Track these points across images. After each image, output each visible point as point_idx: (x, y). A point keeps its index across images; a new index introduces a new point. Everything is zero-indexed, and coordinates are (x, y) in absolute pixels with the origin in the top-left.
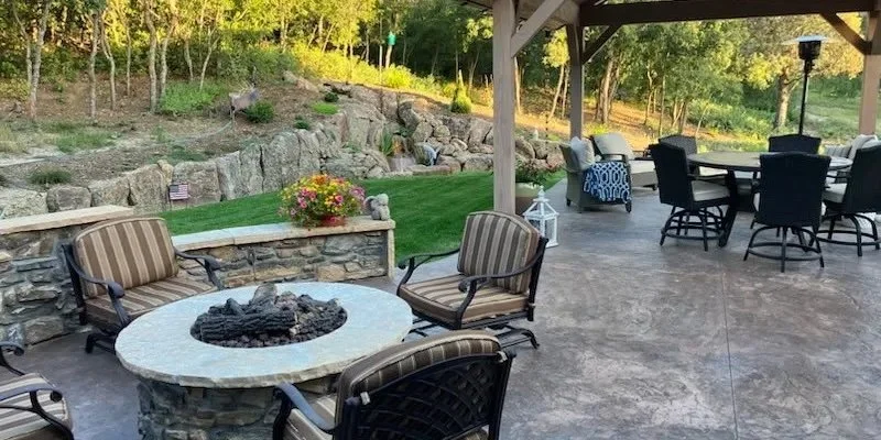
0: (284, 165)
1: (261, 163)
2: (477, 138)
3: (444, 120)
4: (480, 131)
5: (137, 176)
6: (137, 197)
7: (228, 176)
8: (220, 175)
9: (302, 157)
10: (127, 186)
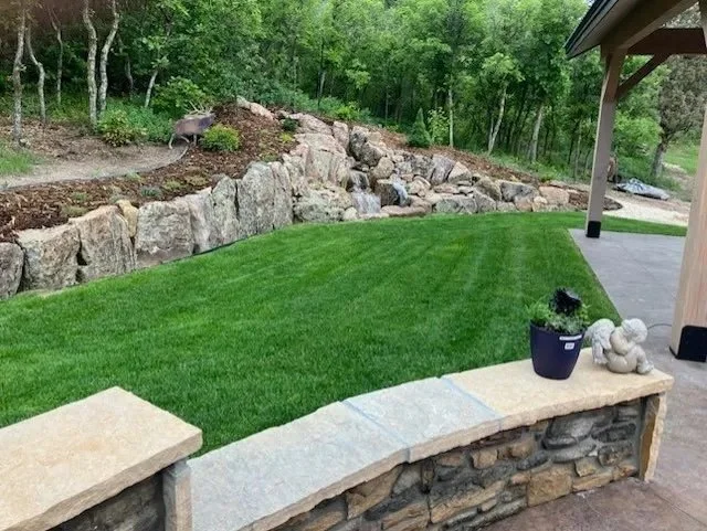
0: (259, 205)
1: (236, 204)
2: (439, 176)
3: (405, 156)
4: (443, 170)
5: (90, 224)
6: (90, 253)
7: (202, 219)
8: (193, 219)
9: (277, 196)
10: (76, 239)
